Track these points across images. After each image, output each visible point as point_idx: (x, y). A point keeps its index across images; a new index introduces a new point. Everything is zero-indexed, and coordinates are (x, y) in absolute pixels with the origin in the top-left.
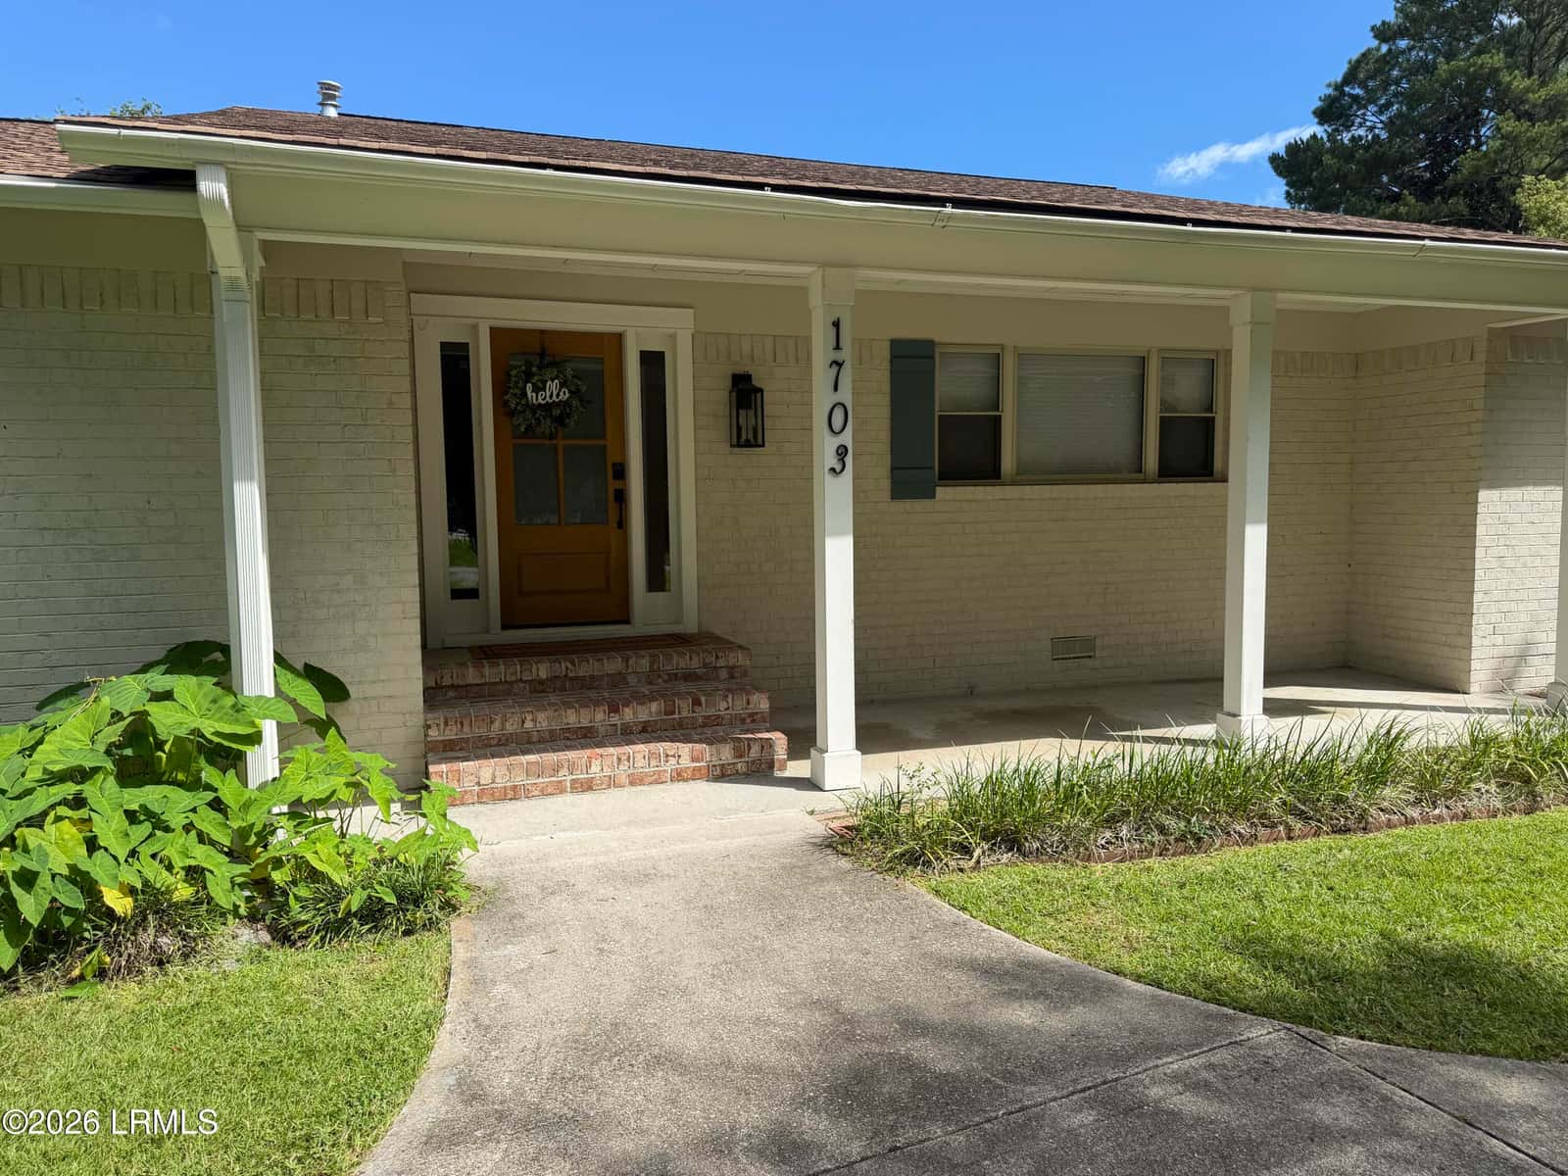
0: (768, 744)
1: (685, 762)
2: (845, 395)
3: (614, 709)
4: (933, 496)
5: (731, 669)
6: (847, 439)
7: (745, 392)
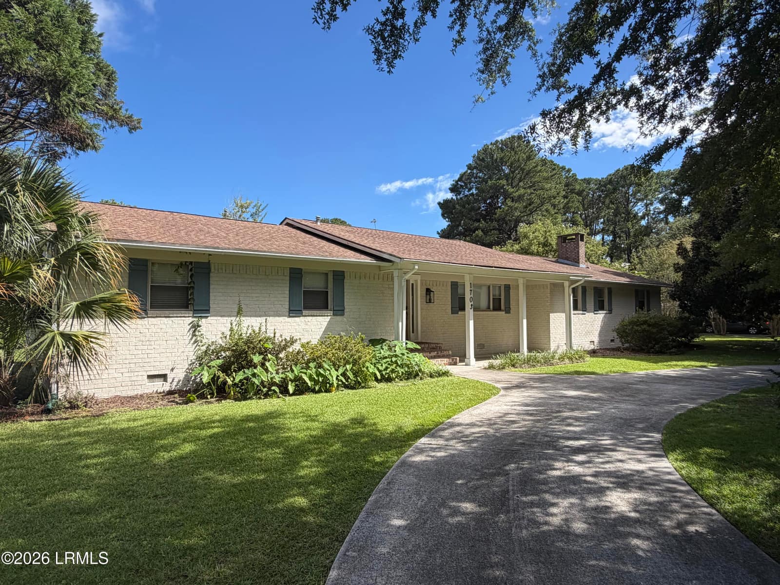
0: (456, 359)
1: (445, 362)
2: (472, 296)
3: (430, 353)
4: (458, 313)
5: (440, 347)
6: (472, 303)
7: (428, 291)
